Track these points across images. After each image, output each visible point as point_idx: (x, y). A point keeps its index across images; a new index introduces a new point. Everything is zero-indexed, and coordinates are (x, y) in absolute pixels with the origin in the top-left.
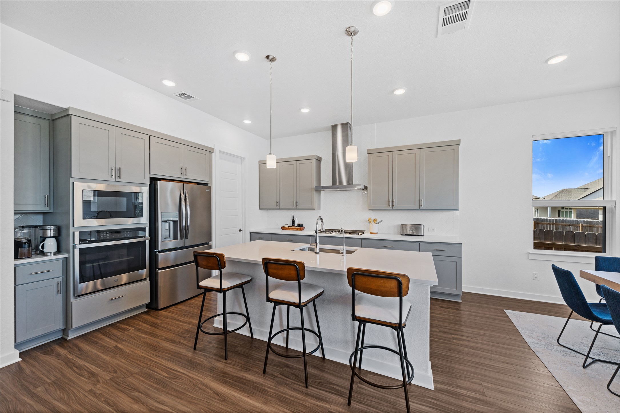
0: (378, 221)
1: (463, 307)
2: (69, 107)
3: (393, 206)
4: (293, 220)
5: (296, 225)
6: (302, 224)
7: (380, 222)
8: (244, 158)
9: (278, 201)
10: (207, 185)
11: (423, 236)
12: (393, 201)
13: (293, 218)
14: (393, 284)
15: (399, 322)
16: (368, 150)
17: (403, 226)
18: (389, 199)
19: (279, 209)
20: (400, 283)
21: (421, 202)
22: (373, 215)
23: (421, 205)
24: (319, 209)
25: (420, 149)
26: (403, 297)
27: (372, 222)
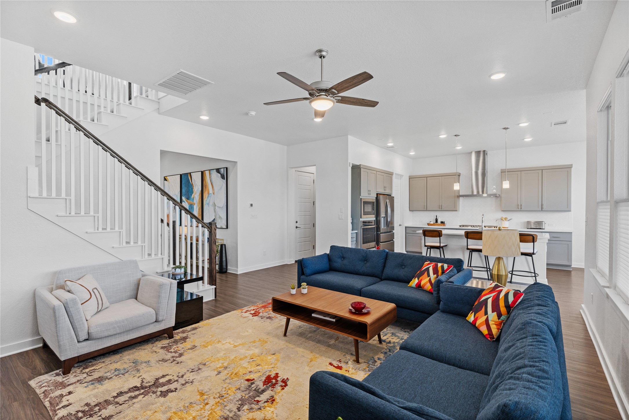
0: (508, 219)
1: (572, 272)
2: (361, 164)
3: (521, 208)
4: (436, 218)
5: (439, 221)
6: (444, 222)
7: (510, 220)
8: (403, 176)
9: (426, 205)
10: (390, 195)
11: (544, 229)
12: (521, 205)
13: (436, 217)
14: (531, 238)
15: (533, 252)
16: (501, 170)
17: (528, 223)
18: (518, 204)
19: (427, 210)
20: (533, 237)
21: (543, 206)
22: (504, 215)
23: (543, 208)
24: (459, 211)
25: (542, 170)
26: (535, 243)
27: (504, 220)
